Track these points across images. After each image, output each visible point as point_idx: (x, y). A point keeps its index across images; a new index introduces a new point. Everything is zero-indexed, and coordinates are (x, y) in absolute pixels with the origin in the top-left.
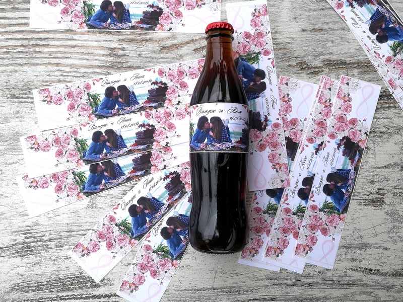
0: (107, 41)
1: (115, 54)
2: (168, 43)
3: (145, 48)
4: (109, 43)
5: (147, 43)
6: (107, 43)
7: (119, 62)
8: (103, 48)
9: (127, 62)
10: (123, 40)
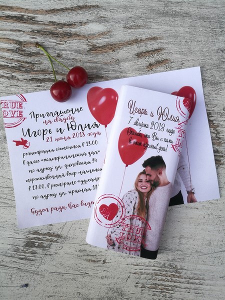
0: (15, 31)
1: (24, 51)
2: (101, 41)
3: (68, 45)
4: (18, 33)
5: (70, 39)
6: (14, 33)
7: (28, 63)
8: (8, 40)
9: (41, 63)
10: (38, 32)
